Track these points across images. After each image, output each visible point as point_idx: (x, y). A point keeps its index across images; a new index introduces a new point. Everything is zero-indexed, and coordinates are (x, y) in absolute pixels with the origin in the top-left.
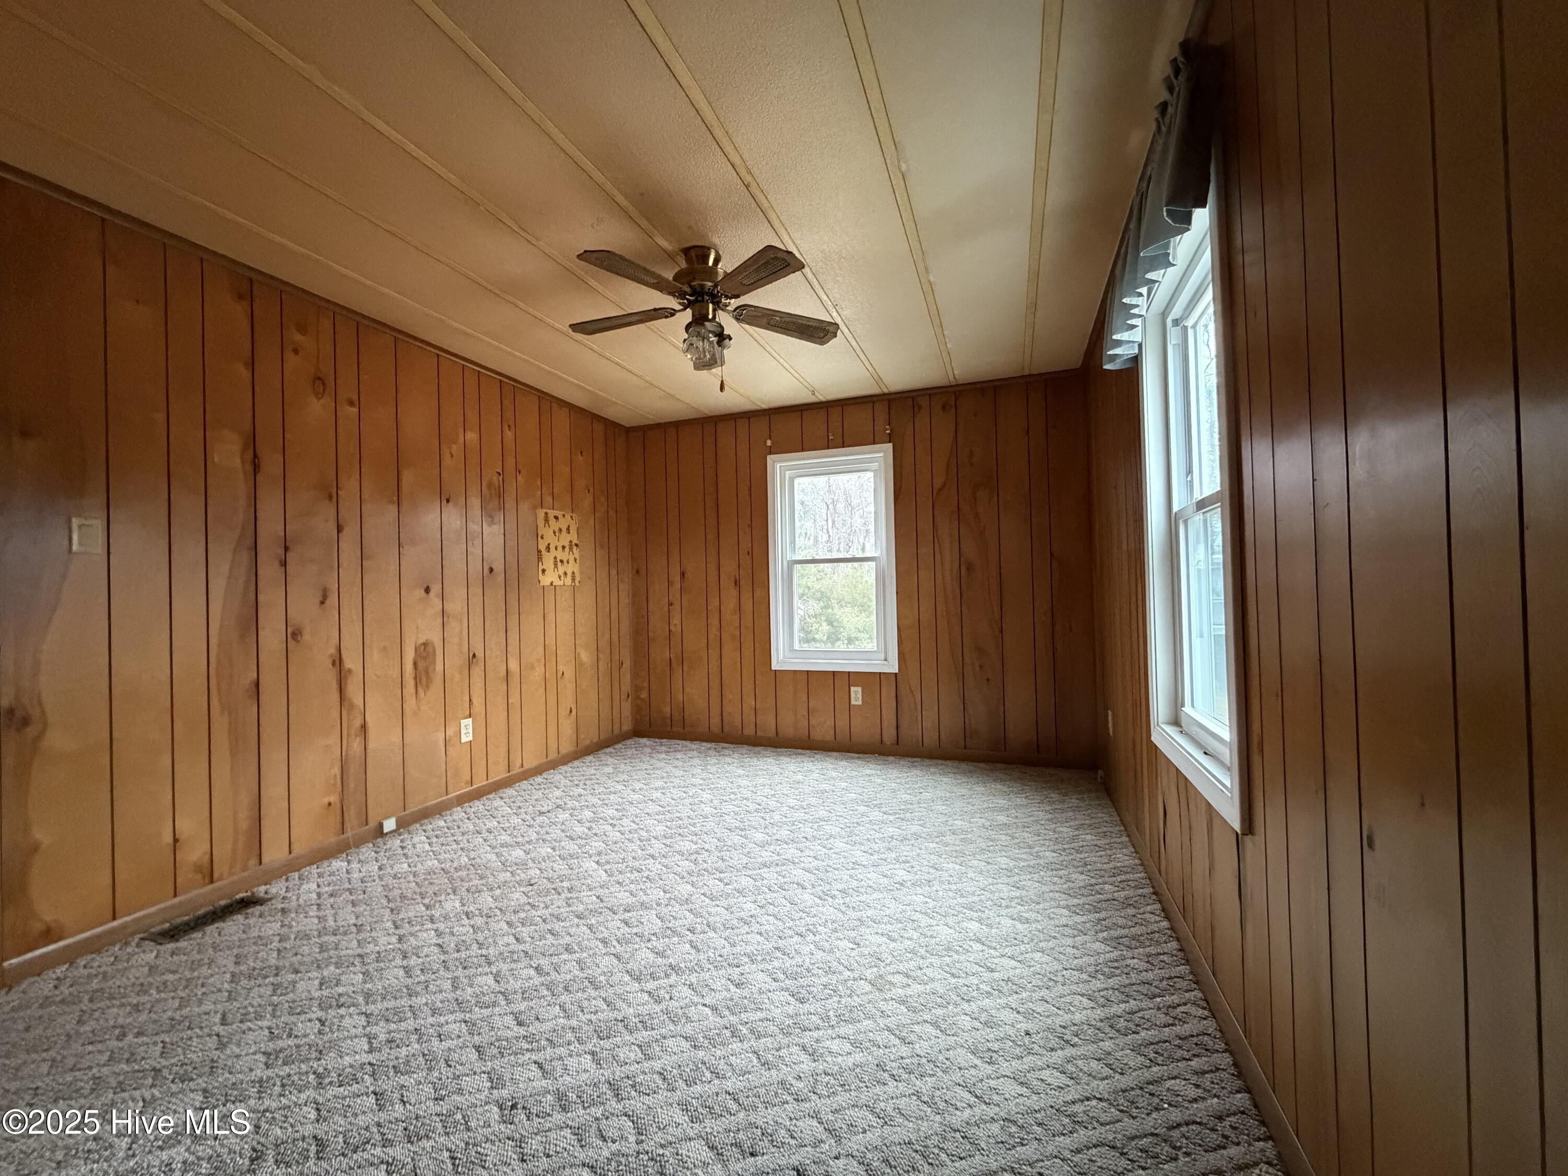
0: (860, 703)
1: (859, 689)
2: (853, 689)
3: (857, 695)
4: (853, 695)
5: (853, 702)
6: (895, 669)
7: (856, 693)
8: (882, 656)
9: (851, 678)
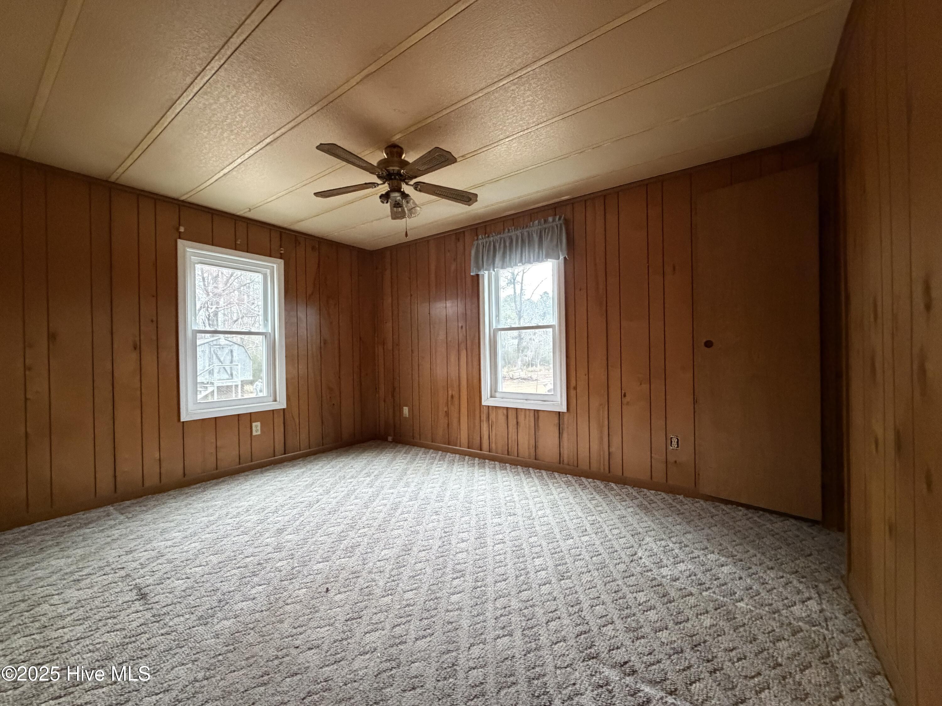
0: (259, 433)
1: (258, 424)
2: (254, 424)
3: (257, 428)
4: (254, 429)
5: (254, 433)
6: (284, 406)
7: (256, 426)
8: (271, 399)
9: (251, 417)
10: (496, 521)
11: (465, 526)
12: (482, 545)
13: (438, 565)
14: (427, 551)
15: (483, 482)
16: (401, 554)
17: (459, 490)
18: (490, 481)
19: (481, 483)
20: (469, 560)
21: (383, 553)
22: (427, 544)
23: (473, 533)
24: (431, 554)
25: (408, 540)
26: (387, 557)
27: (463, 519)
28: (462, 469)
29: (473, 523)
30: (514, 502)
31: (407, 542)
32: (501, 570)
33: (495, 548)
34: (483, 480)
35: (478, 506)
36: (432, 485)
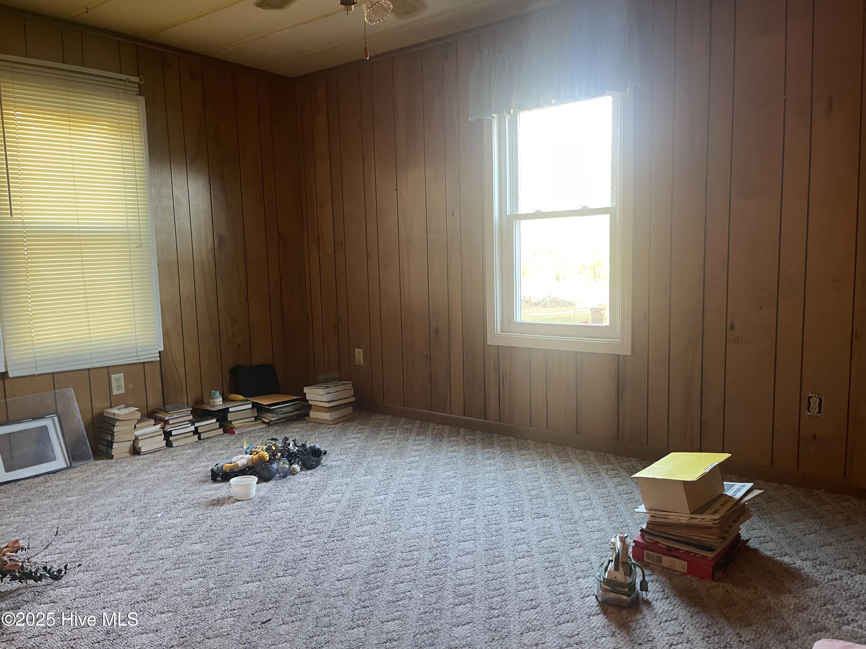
0: (123, 391)
1: (121, 376)
2: (114, 377)
3: (119, 383)
4: (114, 384)
5: (115, 392)
7: (117, 380)
10: (515, 524)
11: (467, 531)
12: (497, 559)
13: (430, 586)
14: (411, 567)
15: (492, 468)
16: (371, 571)
17: (454, 480)
18: (502, 466)
19: (488, 468)
20: (477, 580)
21: (343, 569)
22: (409, 557)
23: (480, 542)
24: (419, 570)
25: (379, 552)
26: (351, 574)
27: (463, 522)
28: (456, 448)
29: (480, 527)
30: (544, 497)
31: (378, 554)
32: (529, 594)
33: (517, 564)
34: (491, 465)
35: (485, 504)
36: (409, 472)
